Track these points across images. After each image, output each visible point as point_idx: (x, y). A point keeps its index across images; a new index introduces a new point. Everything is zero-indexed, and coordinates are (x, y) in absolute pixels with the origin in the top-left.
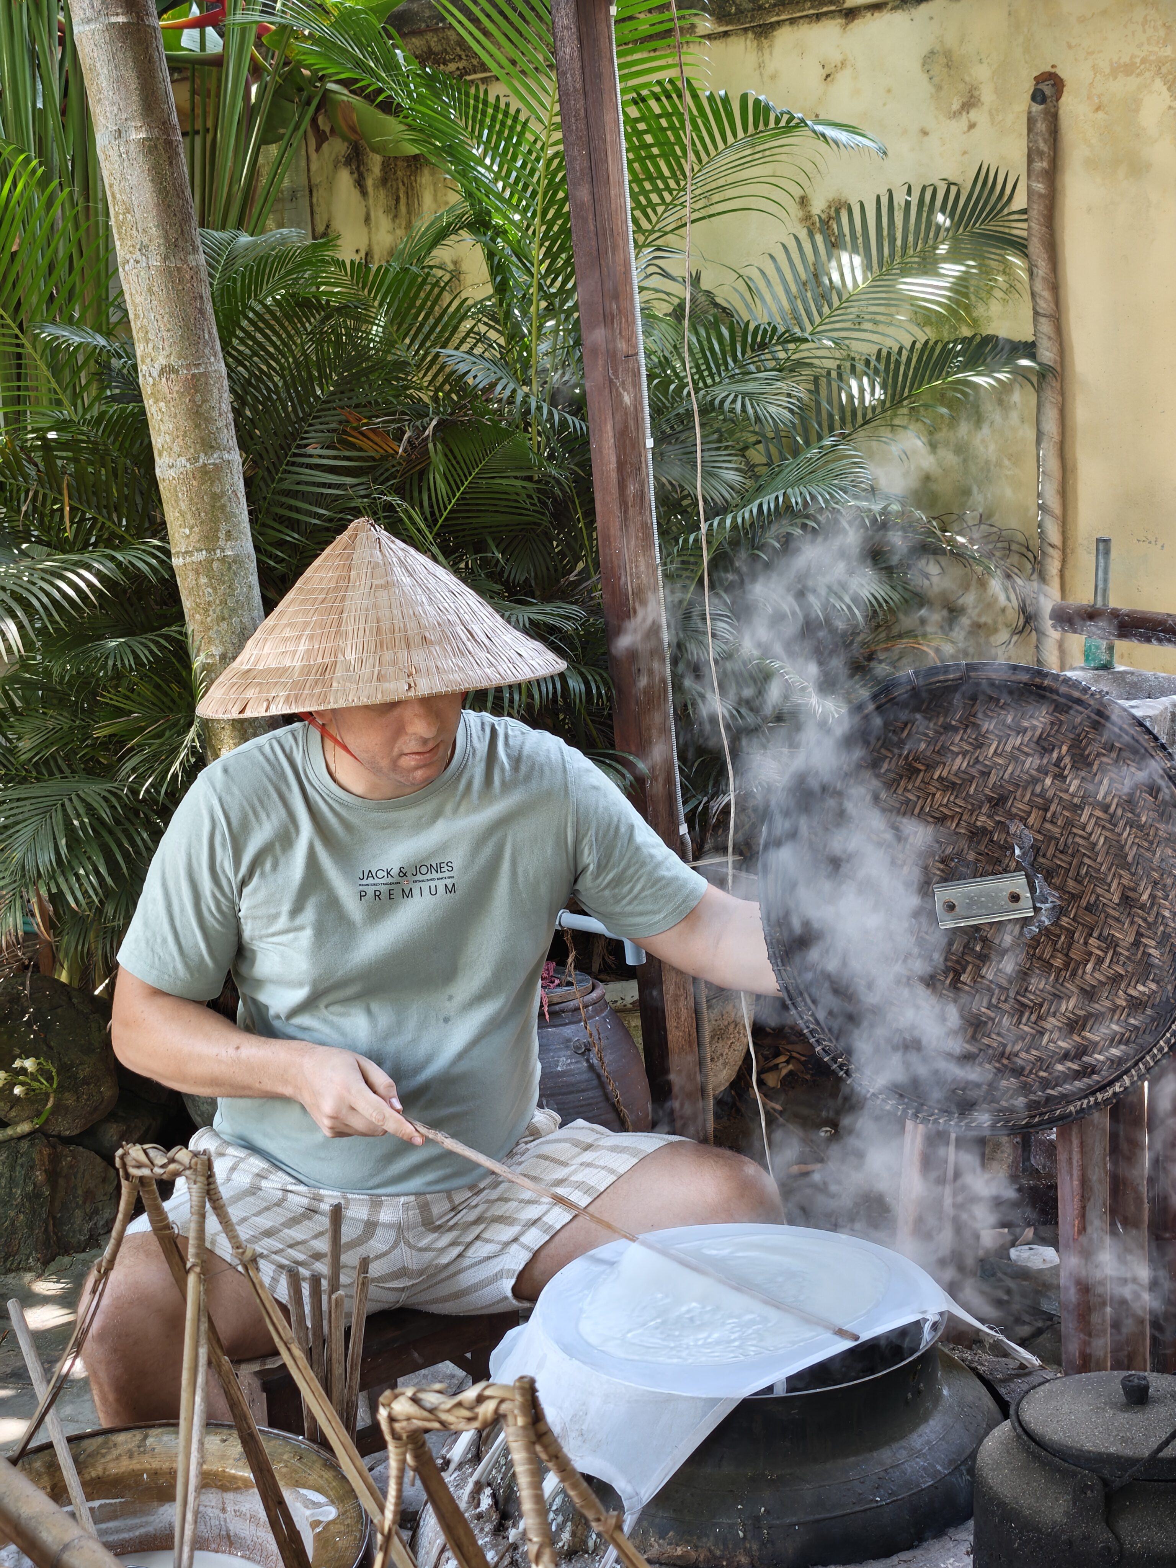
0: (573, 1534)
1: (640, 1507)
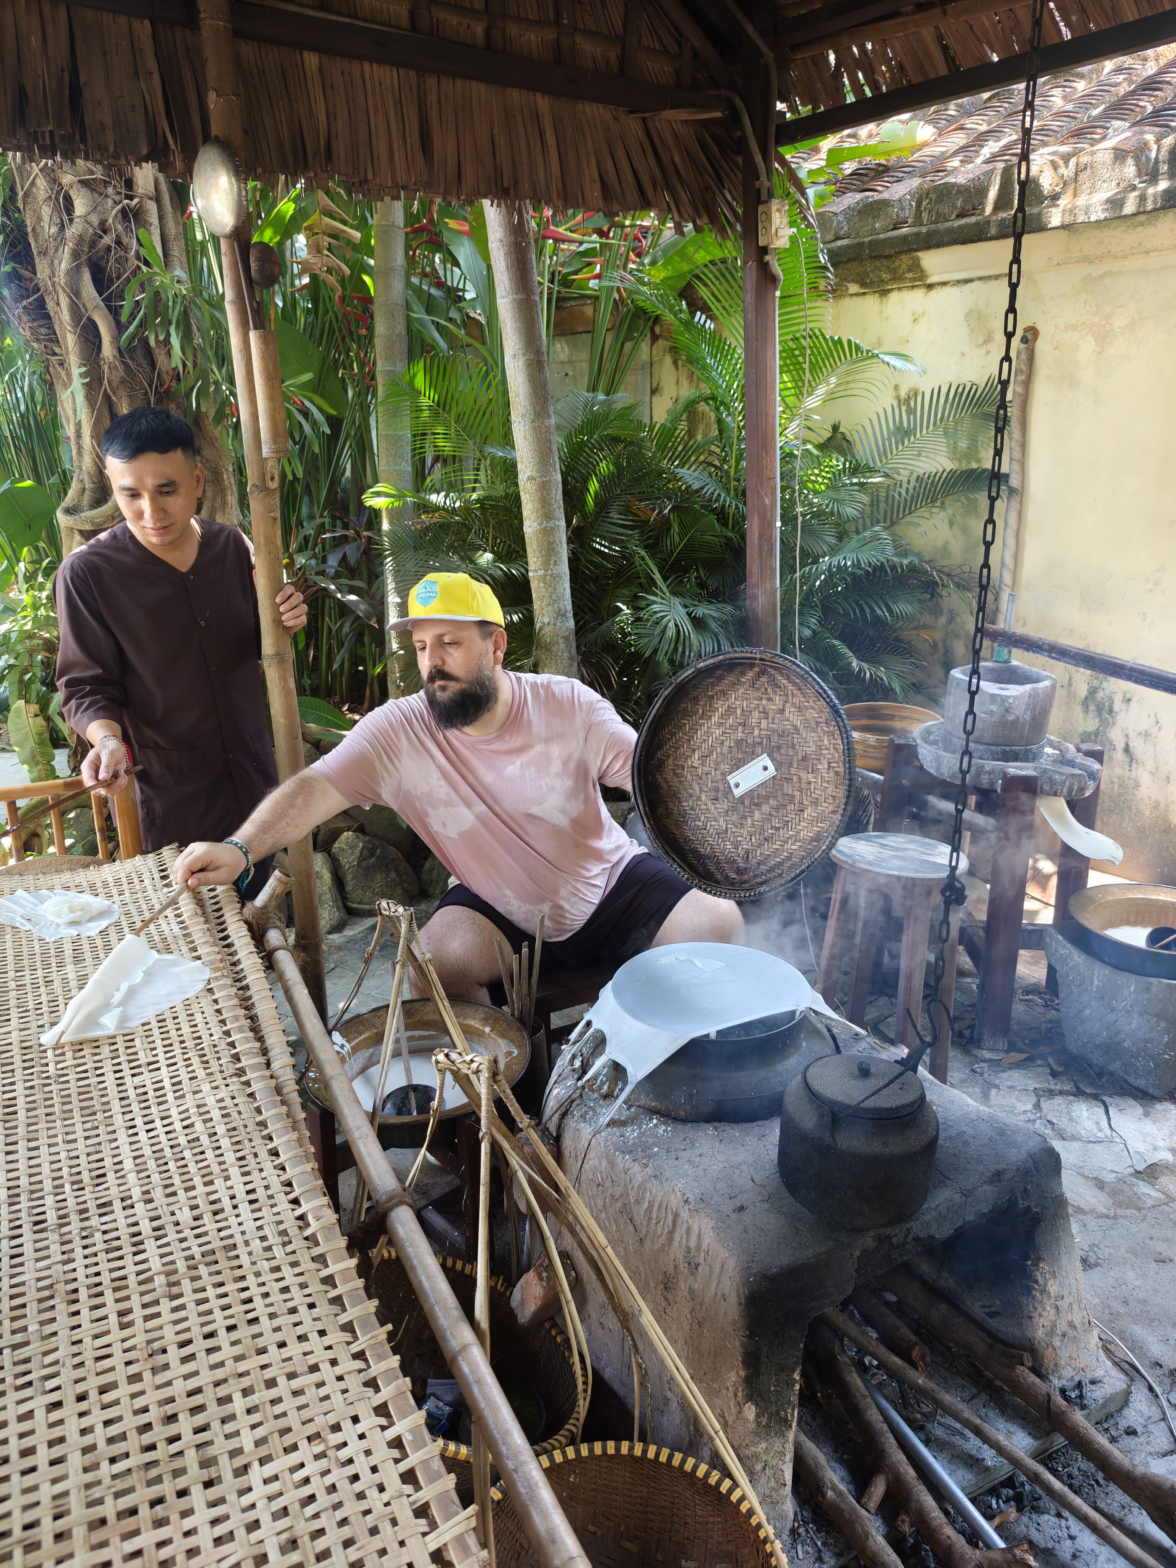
0: (612, 1085)
1: (634, 1083)
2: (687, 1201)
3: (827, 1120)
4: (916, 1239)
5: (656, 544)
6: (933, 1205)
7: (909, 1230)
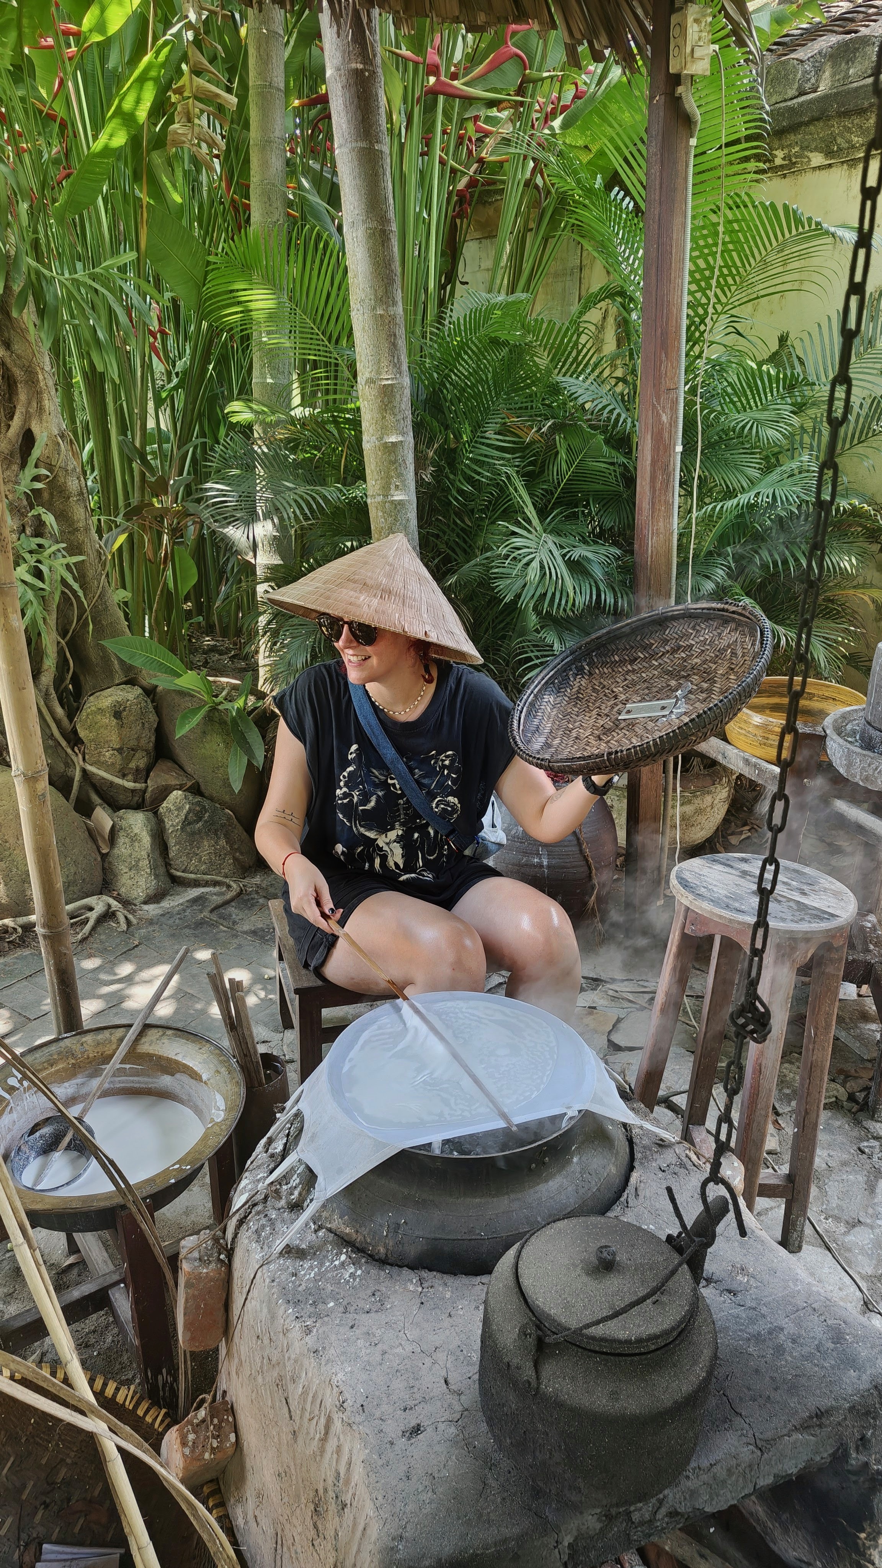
0: (300, 1194)
1: (322, 1199)
2: (342, 1406)
3: (531, 1341)
4: (673, 1514)
5: (542, 472)
6: (705, 1464)
7: (661, 1502)
